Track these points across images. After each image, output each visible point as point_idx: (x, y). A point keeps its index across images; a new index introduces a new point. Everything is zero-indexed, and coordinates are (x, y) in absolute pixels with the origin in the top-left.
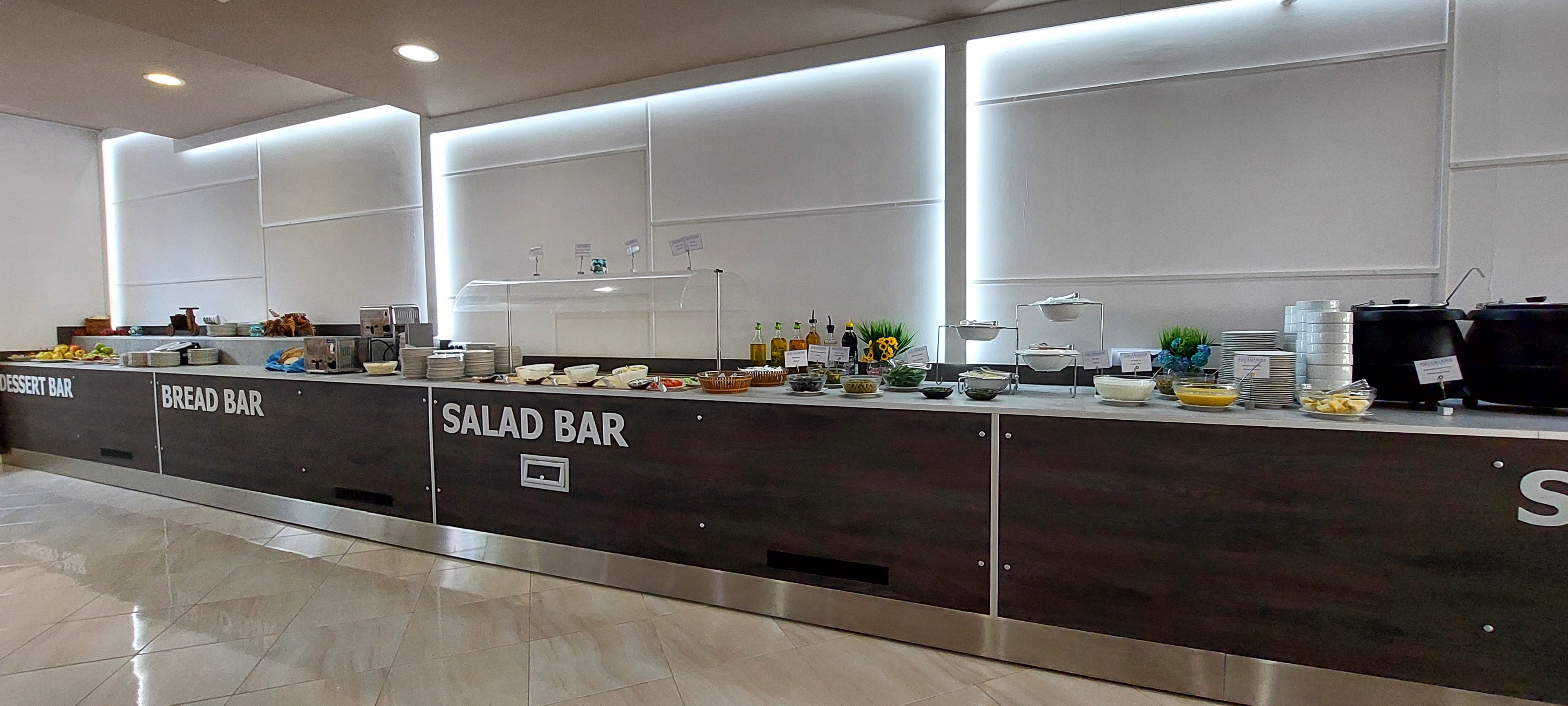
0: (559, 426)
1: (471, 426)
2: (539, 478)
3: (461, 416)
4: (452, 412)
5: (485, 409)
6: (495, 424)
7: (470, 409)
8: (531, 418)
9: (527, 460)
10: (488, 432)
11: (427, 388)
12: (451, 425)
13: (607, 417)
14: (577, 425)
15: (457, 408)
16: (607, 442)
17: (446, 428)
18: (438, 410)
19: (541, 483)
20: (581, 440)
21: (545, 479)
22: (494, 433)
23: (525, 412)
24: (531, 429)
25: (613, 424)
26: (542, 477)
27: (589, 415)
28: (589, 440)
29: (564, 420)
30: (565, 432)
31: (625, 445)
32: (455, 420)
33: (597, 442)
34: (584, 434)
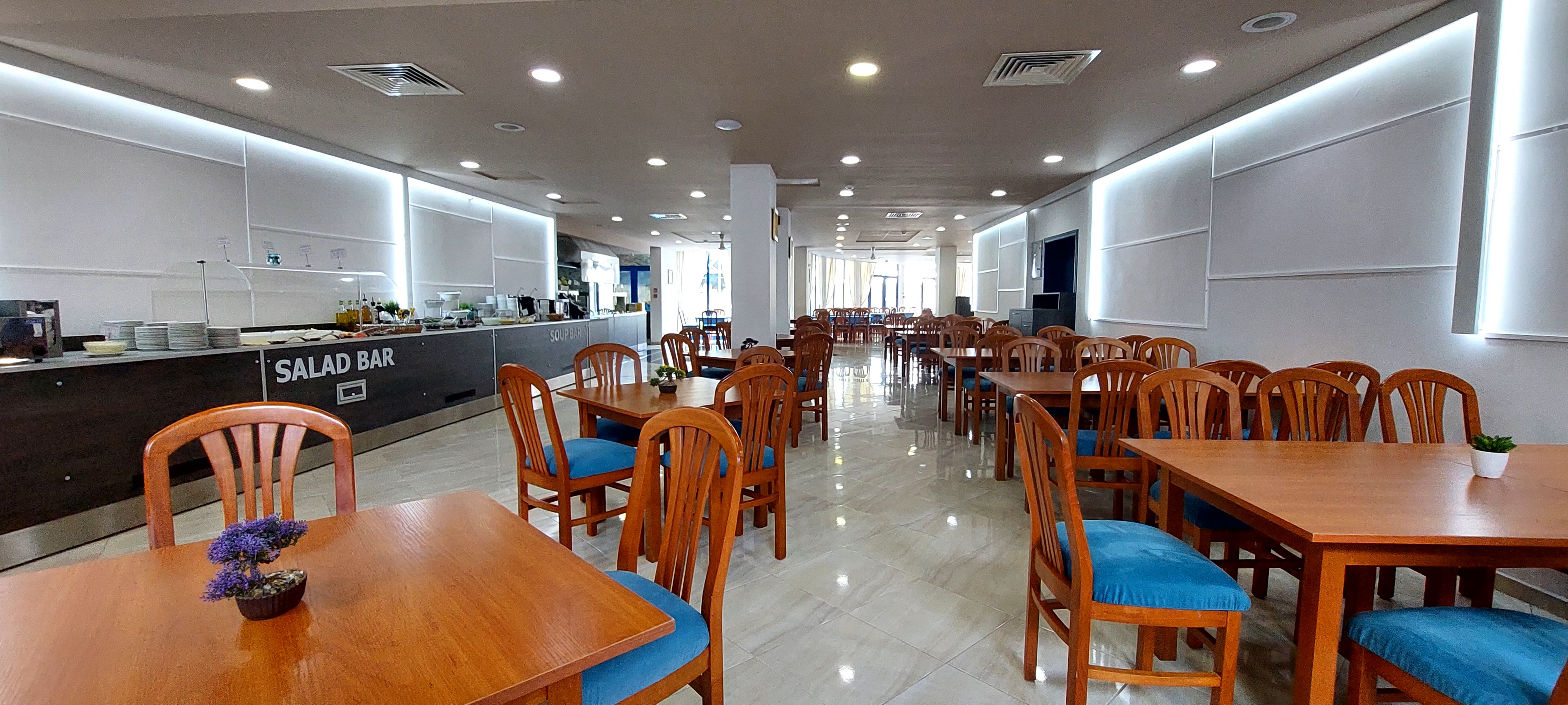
0: (360, 360)
1: (300, 374)
2: (351, 395)
3: (291, 369)
4: (283, 366)
5: (311, 360)
6: (318, 369)
7: (299, 362)
8: (343, 360)
9: (340, 388)
10: (313, 375)
11: (259, 351)
12: (283, 376)
13: (385, 350)
14: (369, 359)
15: (288, 362)
16: (385, 364)
17: (279, 380)
18: (270, 368)
19: (354, 398)
20: (372, 367)
21: (356, 394)
22: (318, 375)
23: (339, 356)
24: (343, 366)
25: (388, 354)
26: (353, 394)
27: (375, 352)
28: (376, 366)
29: (363, 356)
30: (364, 364)
31: (393, 364)
32: (286, 372)
33: (380, 366)
34: (373, 363)
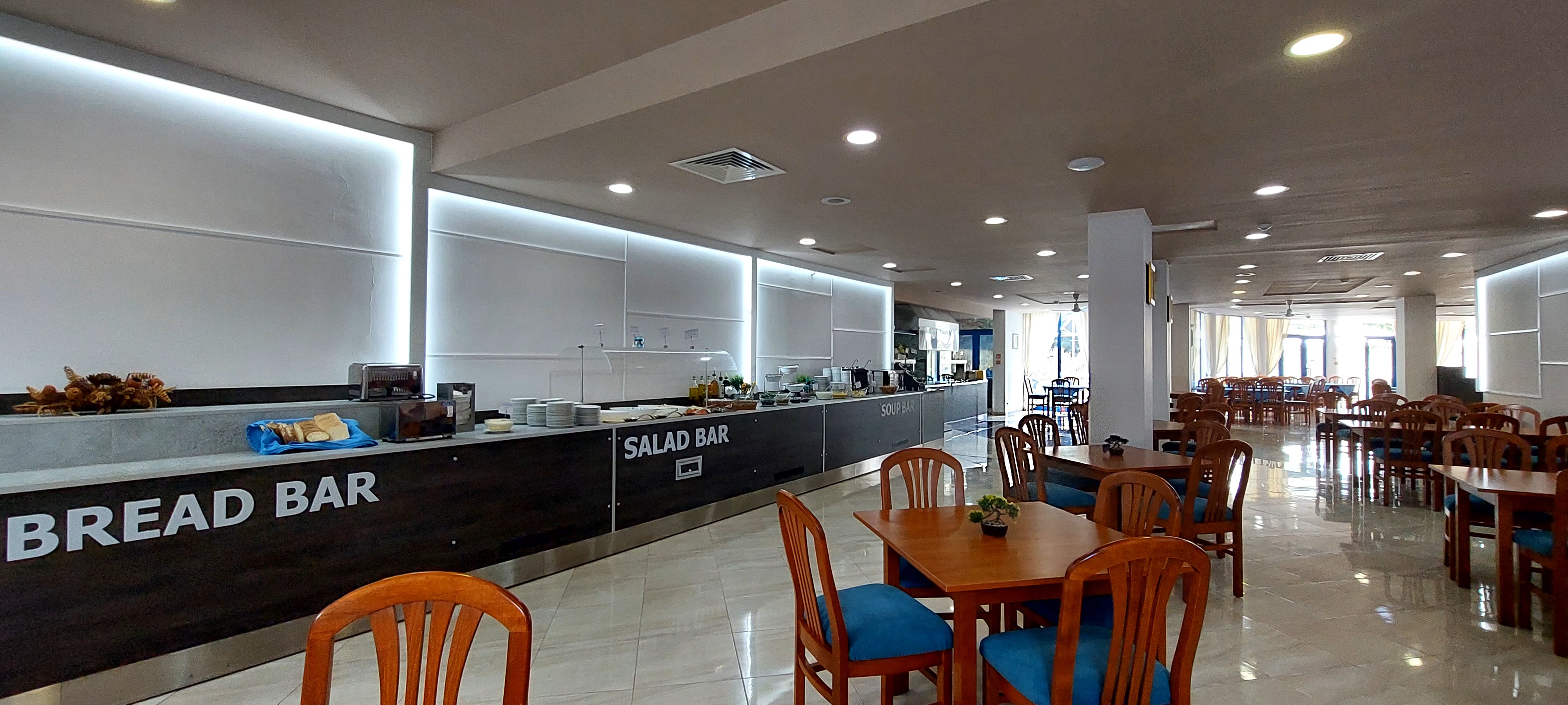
0: (698, 437)
1: (645, 450)
2: (688, 471)
3: (638, 445)
4: (632, 443)
5: (655, 436)
6: (661, 446)
7: (645, 438)
8: (683, 437)
9: (679, 463)
10: (657, 451)
11: (612, 429)
12: (630, 453)
13: (720, 428)
14: (706, 436)
15: (636, 440)
16: (720, 441)
17: (627, 456)
18: (620, 444)
19: (691, 474)
20: (708, 444)
21: (692, 471)
22: (661, 451)
23: (679, 433)
24: (683, 444)
25: (723, 431)
26: (690, 470)
27: (712, 429)
28: (712, 442)
29: (701, 433)
30: (701, 441)
31: (728, 441)
32: (633, 448)
33: (716, 443)
34: (710, 439)
